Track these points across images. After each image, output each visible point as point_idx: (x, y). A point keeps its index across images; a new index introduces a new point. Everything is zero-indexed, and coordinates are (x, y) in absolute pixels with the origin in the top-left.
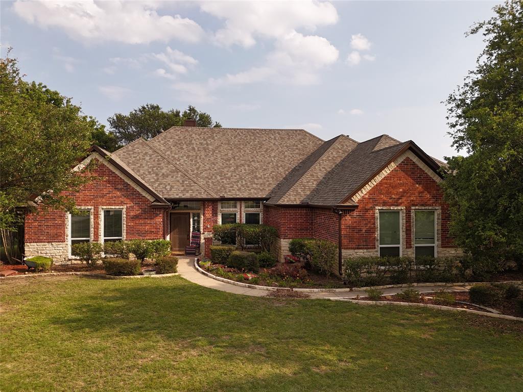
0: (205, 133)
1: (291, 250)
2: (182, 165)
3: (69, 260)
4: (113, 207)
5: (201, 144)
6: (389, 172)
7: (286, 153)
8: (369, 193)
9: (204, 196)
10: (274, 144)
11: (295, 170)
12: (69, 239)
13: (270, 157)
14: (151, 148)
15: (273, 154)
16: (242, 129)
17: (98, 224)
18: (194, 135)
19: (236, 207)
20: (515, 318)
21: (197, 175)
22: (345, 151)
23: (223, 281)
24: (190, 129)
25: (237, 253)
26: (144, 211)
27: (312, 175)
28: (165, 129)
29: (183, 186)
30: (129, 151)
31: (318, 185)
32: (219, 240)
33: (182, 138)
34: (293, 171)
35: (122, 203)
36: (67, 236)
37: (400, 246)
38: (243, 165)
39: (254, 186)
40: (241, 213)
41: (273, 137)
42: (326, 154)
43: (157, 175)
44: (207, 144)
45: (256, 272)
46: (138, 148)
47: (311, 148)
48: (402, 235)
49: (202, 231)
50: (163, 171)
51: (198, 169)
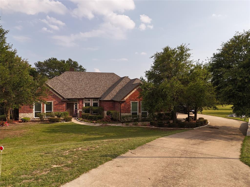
0: (78, 74)
1: (107, 114)
2: (71, 86)
3: (34, 119)
4: (49, 101)
5: (77, 78)
6: (134, 91)
7: (107, 82)
8: (129, 97)
9: (79, 97)
10: (103, 78)
11: (110, 88)
12: (34, 112)
13: (102, 83)
14: (60, 81)
15: (103, 82)
16: (92, 72)
17: (44, 107)
18: (74, 75)
19: (89, 101)
20: (157, 128)
21: (76, 90)
22: (126, 82)
23: (86, 123)
24: (72, 72)
25: (91, 115)
26: (59, 103)
27: (115, 91)
28: (63, 72)
29: (72, 94)
30: (52, 82)
31: (116, 94)
32: (84, 112)
33: (70, 76)
34: (109, 88)
35: (52, 100)
36: (33, 111)
37: (137, 112)
38: (92, 86)
39: (96, 93)
40: (91, 103)
41: (103, 76)
42: (120, 83)
43: (63, 90)
44: (79, 78)
45: (96, 121)
46: (55, 81)
47: (116, 80)
48: (138, 109)
49: (78, 109)
50: (65, 89)
51: (76, 87)
